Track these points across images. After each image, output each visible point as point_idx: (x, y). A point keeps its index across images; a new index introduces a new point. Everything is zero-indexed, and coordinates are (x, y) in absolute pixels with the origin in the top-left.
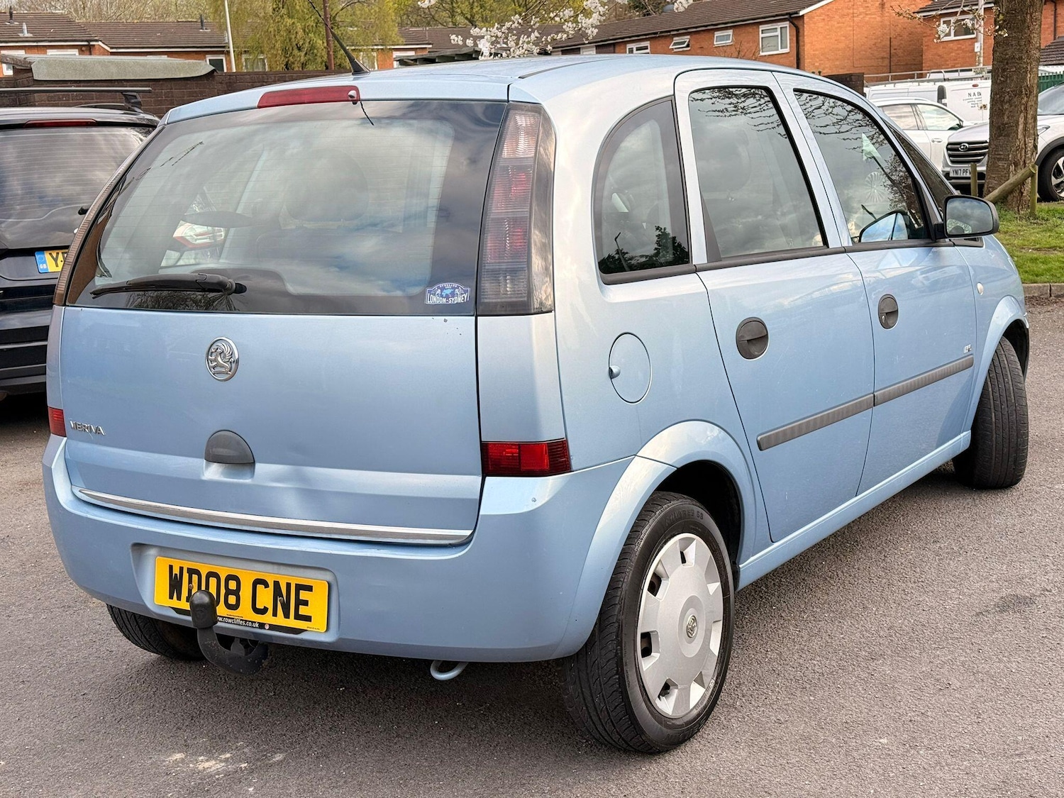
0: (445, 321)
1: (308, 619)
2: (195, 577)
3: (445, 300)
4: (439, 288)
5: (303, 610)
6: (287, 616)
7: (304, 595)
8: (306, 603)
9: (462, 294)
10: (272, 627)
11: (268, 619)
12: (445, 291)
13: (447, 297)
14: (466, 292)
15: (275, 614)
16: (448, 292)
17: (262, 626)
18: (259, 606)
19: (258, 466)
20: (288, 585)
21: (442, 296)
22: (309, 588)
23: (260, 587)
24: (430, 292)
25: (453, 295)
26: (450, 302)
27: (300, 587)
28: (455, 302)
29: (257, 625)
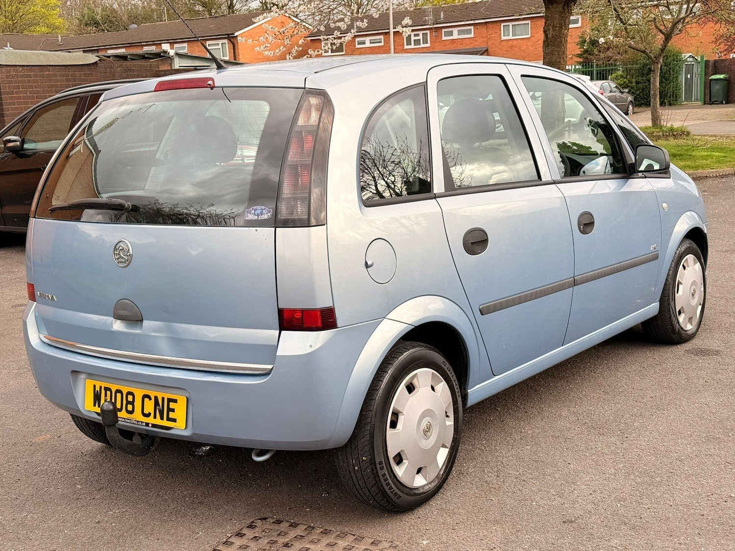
0: (256, 230)
1: (174, 420)
2: (108, 393)
3: (256, 217)
4: (253, 209)
5: (172, 415)
6: (162, 418)
7: (172, 405)
8: (173, 410)
9: (267, 213)
10: (154, 426)
11: (151, 420)
12: (257, 211)
13: (258, 215)
14: (269, 212)
15: (155, 417)
16: (259, 212)
17: (147, 424)
19: (144, 322)
20: (163, 399)
21: (255, 215)
22: (175, 401)
23: (146, 401)
24: (247, 211)
25: (262, 213)
26: (259, 219)
27: (170, 400)
28: (263, 218)
29: (144, 424)
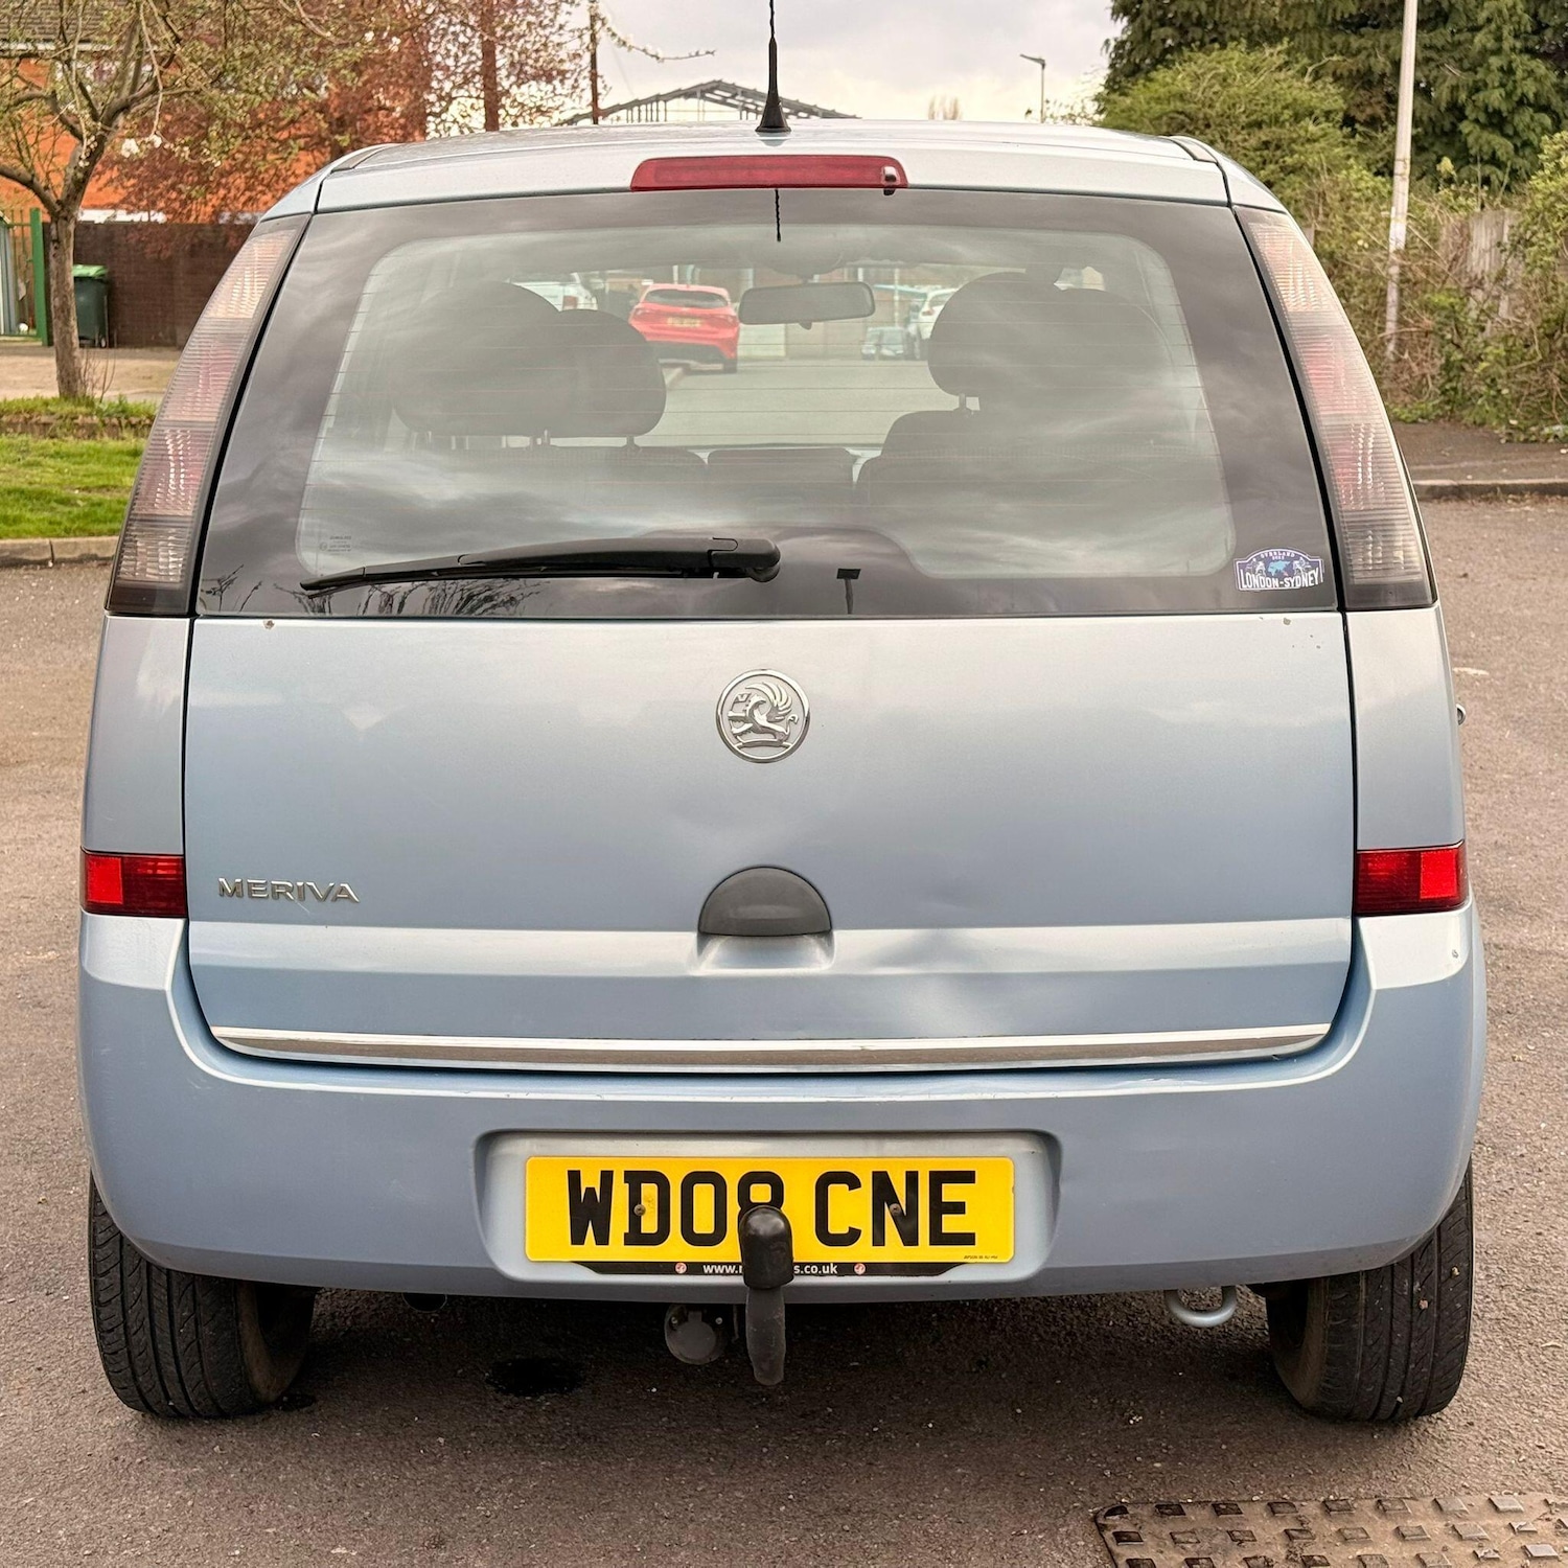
0: (1287, 622)
1: (967, 1239)
2: (649, 1191)
3: (1276, 582)
4: (1259, 559)
5: (950, 1224)
6: (910, 1239)
7: (950, 1193)
8: (958, 1208)
9: (1308, 570)
10: (872, 1269)
11: (862, 1251)
12: (1272, 564)
13: (1280, 576)
14: (1314, 565)
15: (879, 1239)
16: (1281, 566)
17: (846, 1269)
18: (836, 1227)
19: (837, 934)
20: (912, 1178)
21: (1269, 575)
22: (968, 1177)
23: (836, 1191)
24: (1242, 566)
25: (1291, 572)
26: (1287, 587)
27: (939, 1179)
28: (1298, 586)
29: (833, 1269)
